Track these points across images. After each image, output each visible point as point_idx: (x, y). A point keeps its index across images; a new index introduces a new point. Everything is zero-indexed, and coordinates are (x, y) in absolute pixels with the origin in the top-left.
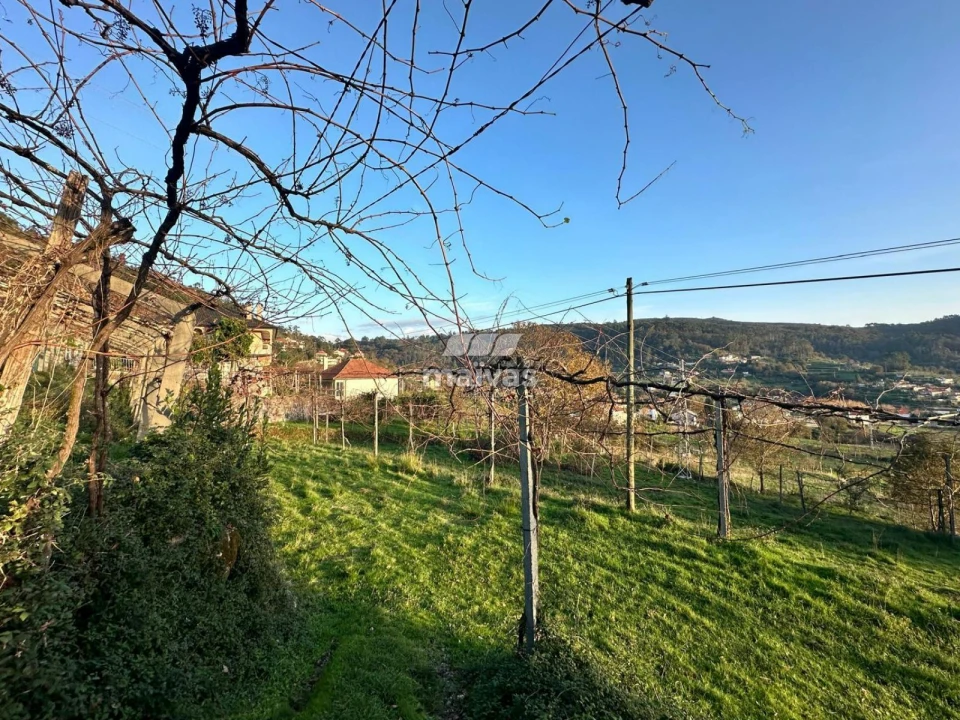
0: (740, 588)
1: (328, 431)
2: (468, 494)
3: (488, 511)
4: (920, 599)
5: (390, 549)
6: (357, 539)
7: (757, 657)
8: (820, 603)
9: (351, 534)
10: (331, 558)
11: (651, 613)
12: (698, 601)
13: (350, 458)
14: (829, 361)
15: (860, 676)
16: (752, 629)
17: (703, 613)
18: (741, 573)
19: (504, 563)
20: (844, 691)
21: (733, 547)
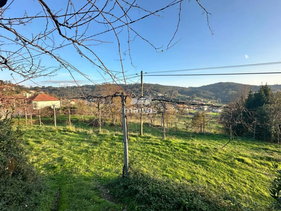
0: (169, 150)
1: (32, 120)
2: (93, 136)
3: (101, 141)
4: (202, 146)
5: (69, 157)
6: (56, 155)
7: (174, 165)
8: (184, 150)
9: (53, 154)
10: (47, 163)
11: (150, 160)
12: (160, 155)
13: (45, 129)
14: (181, 95)
15: (193, 164)
16: (172, 159)
17: (162, 157)
18: (169, 147)
19: (109, 154)
20: (190, 168)
21: (166, 141)
